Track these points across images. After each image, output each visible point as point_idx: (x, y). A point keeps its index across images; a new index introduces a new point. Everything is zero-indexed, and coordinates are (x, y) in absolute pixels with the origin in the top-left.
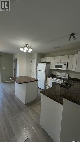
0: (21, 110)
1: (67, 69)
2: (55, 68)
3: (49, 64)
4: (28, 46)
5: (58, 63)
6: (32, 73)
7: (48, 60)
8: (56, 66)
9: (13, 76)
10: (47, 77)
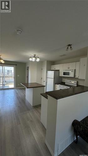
0: (28, 110)
1: (75, 76)
2: (63, 76)
3: (58, 72)
4: (36, 56)
5: (66, 70)
6: (43, 80)
7: (57, 67)
8: (64, 74)
9: (26, 82)
10: (55, 84)
